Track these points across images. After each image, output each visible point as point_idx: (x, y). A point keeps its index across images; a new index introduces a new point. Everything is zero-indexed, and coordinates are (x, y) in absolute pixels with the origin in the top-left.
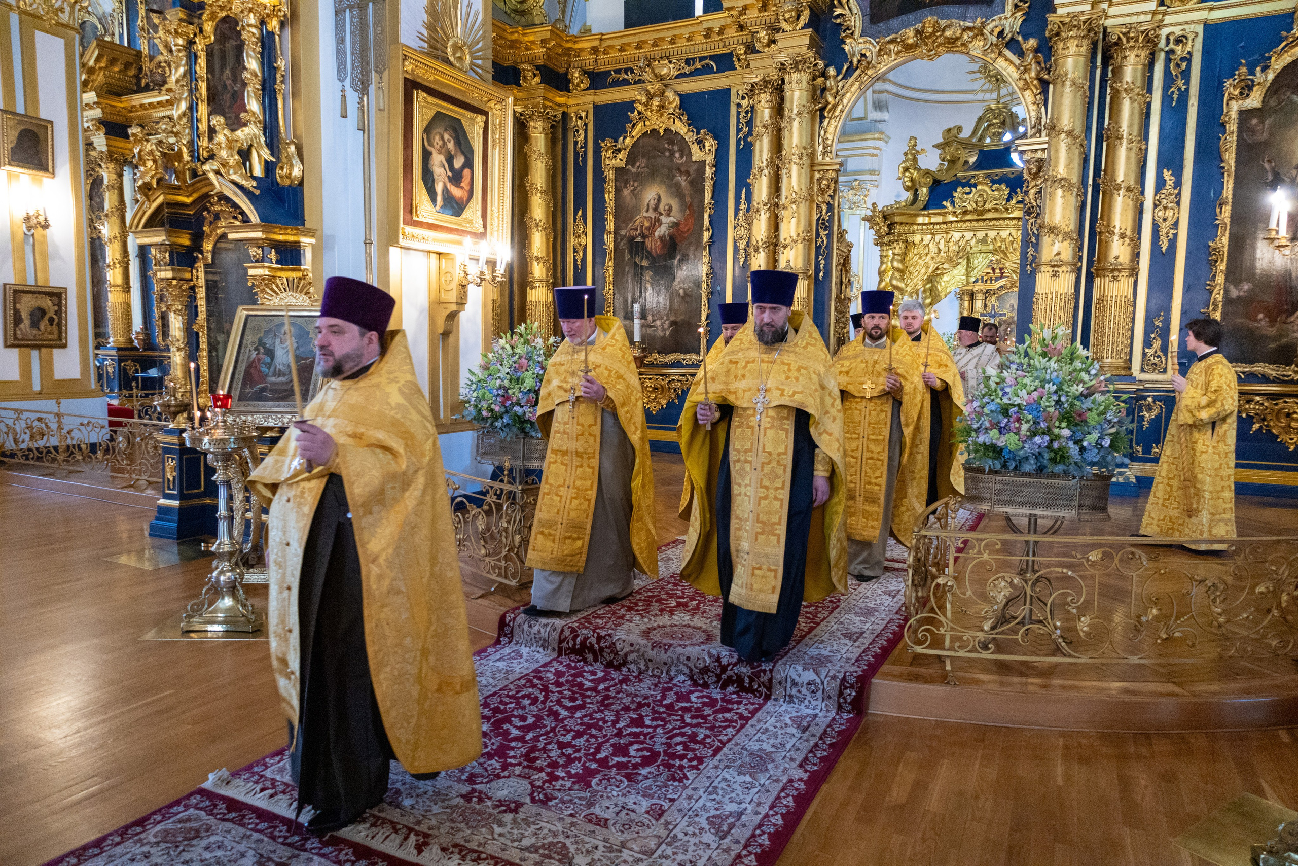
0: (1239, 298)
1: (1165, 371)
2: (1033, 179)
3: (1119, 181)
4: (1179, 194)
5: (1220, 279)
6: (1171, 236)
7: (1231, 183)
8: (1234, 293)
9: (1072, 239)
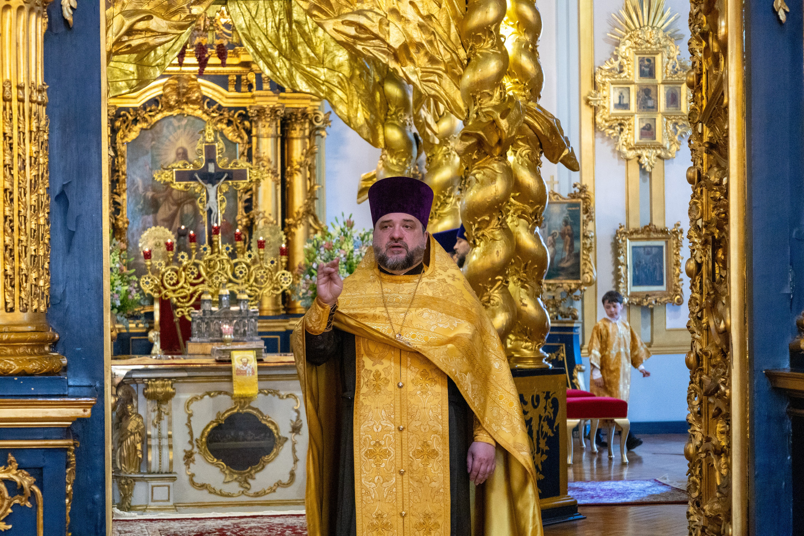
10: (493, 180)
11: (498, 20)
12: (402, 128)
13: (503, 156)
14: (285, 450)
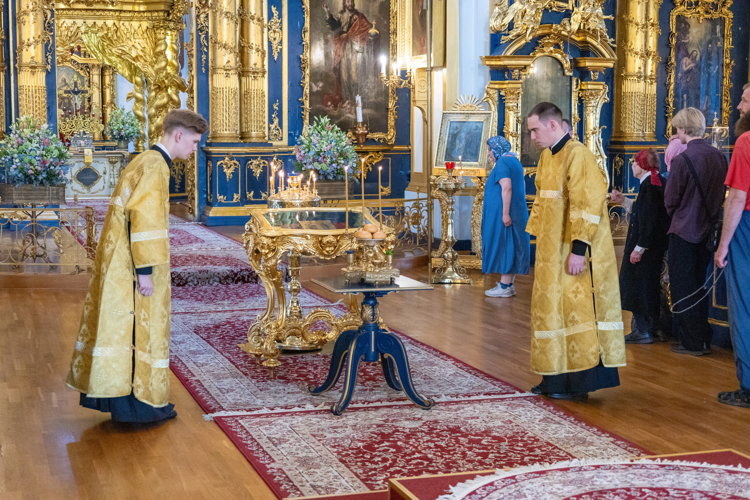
0: (317, 91)
1: (282, 139)
2: (202, 8)
3: (253, 14)
4: (281, 23)
5: (307, 79)
6: (279, 50)
7: (308, 18)
8: (315, 89)
9: (235, 53)
10: (163, 98)
11: (165, 50)
12: (141, 77)
13: (167, 91)
14: (101, 180)
